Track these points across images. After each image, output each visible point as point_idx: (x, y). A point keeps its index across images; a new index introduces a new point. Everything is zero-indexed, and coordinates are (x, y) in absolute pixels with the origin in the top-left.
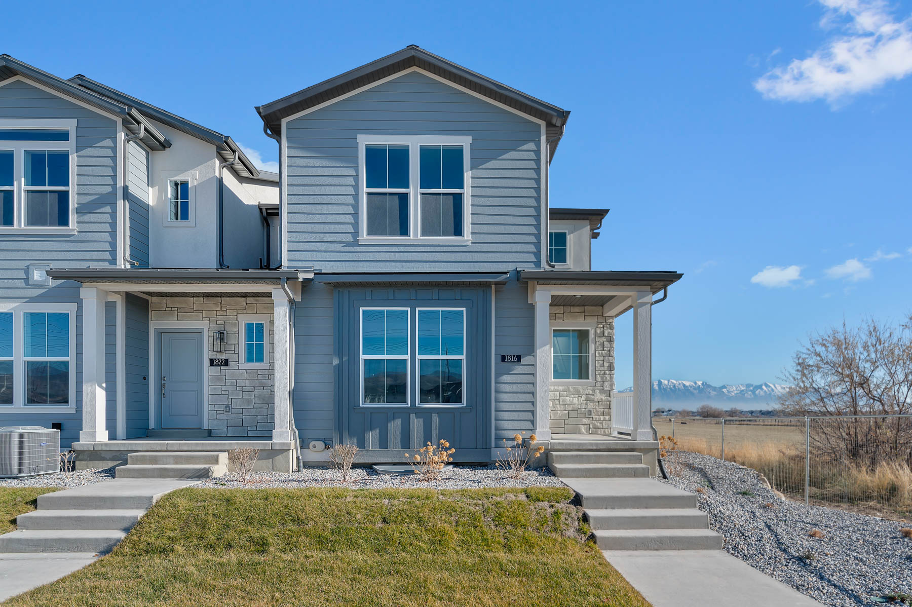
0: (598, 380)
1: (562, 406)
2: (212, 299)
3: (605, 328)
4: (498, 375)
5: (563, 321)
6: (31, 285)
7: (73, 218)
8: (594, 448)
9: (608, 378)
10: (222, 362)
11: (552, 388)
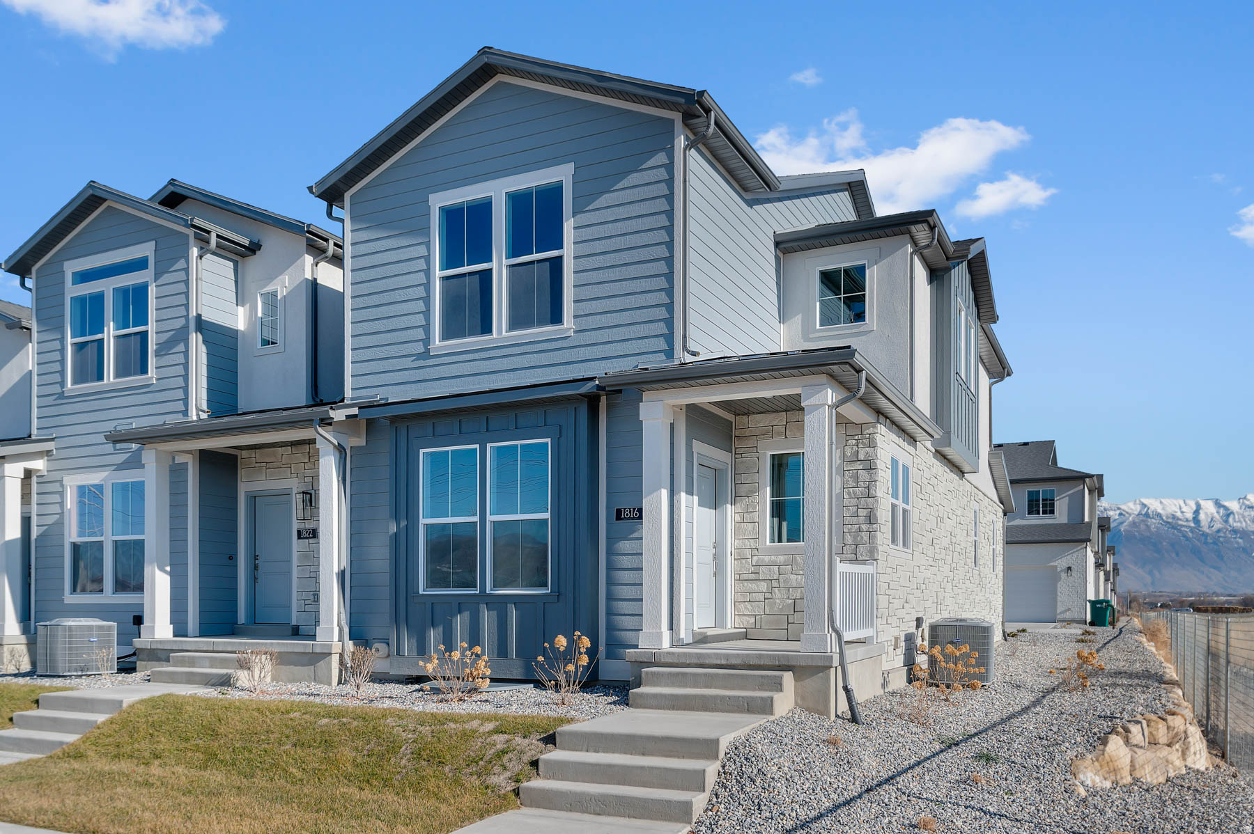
0: (847, 543)
1: (784, 591)
2: (299, 447)
3: (860, 446)
4: (611, 541)
5: (786, 437)
6: (118, 450)
7: (152, 361)
8: (723, 662)
9: (866, 538)
10: (310, 532)
11: (767, 558)
